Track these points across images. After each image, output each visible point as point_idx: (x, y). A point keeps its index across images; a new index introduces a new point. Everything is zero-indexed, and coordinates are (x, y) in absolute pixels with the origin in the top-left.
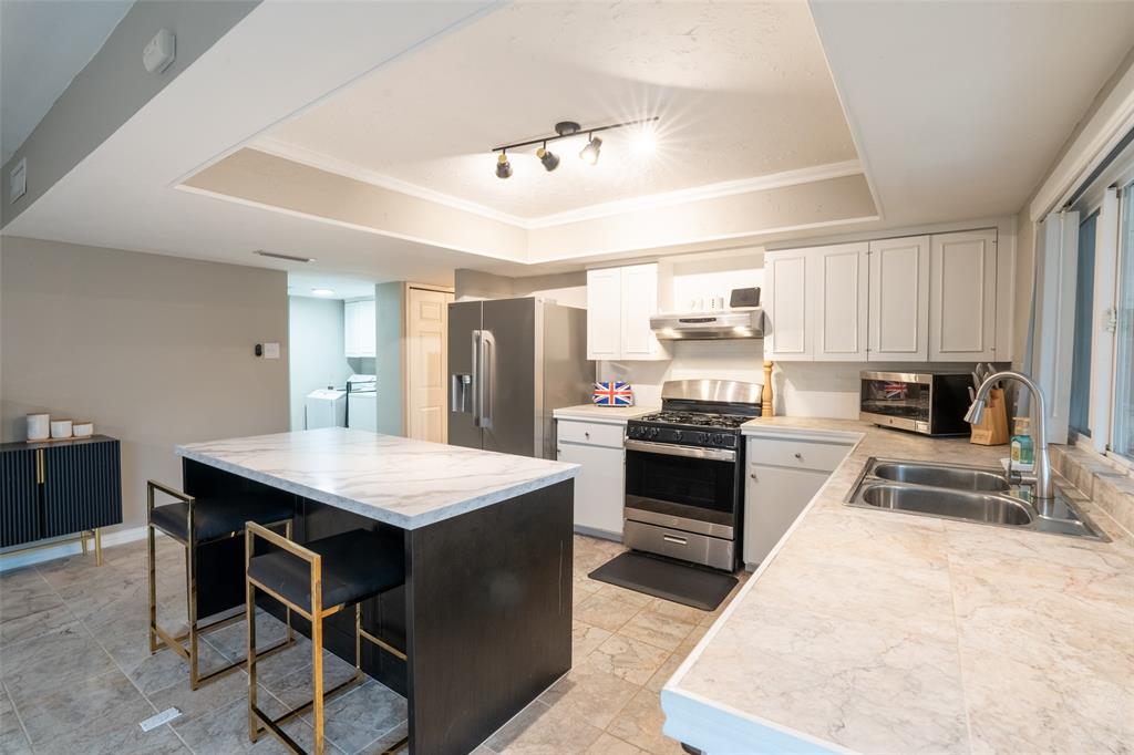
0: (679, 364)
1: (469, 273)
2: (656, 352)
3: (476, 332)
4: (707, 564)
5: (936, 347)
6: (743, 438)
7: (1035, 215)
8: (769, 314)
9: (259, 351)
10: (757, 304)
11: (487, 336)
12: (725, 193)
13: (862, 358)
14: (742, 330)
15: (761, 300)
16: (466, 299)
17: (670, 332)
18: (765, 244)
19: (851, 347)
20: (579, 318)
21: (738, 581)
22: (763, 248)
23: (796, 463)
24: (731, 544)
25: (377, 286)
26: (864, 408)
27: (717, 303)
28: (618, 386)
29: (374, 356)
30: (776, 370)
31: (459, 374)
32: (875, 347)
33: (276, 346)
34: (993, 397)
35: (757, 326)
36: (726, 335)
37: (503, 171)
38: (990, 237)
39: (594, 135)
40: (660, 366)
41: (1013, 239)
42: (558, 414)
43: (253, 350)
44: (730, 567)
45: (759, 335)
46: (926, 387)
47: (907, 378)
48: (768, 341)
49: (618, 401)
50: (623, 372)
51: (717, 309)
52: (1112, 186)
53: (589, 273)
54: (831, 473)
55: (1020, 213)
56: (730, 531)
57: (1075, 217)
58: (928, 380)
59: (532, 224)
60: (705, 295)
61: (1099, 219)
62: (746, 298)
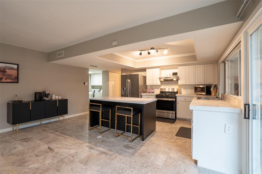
0: (163, 85)
1: (124, 69)
2: (159, 83)
3: (127, 80)
4: (170, 118)
5: (206, 82)
6: (176, 97)
7: (219, 63)
8: (179, 77)
9: (84, 84)
10: (177, 75)
11: (129, 80)
12: (172, 57)
13: (194, 84)
14: (175, 79)
15: (178, 74)
16: (124, 74)
17: (162, 80)
18: (178, 65)
19: (193, 82)
20: (145, 78)
21: (176, 120)
22: (178, 66)
23: (185, 100)
24: (175, 114)
25: (102, 71)
26: (195, 91)
27: (170, 75)
28: (152, 89)
29: (102, 85)
30: (180, 86)
31: (123, 87)
32: (197, 82)
33: (87, 83)
34: (214, 89)
35: (177, 79)
36: (172, 80)
37: (141, 54)
38: (213, 65)
39: (157, 50)
40: (160, 86)
41: (217, 65)
42: (142, 94)
43: (83, 83)
44: (174, 118)
45: (177, 80)
46: (205, 88)
47: (201, 86)
48: (179, 81)
49: (152, 92)
50: (152, 87)
51: (170, 76)
52: (227, 60)
53: (147, 70)
54: (191, 102)
55: (217, 62)
56: (174, 112)
57: (223, 64)
58: (205, 86)
59: (137, 61)
60: (168, 74)
61: (226, 64)
62: (175, 74)
